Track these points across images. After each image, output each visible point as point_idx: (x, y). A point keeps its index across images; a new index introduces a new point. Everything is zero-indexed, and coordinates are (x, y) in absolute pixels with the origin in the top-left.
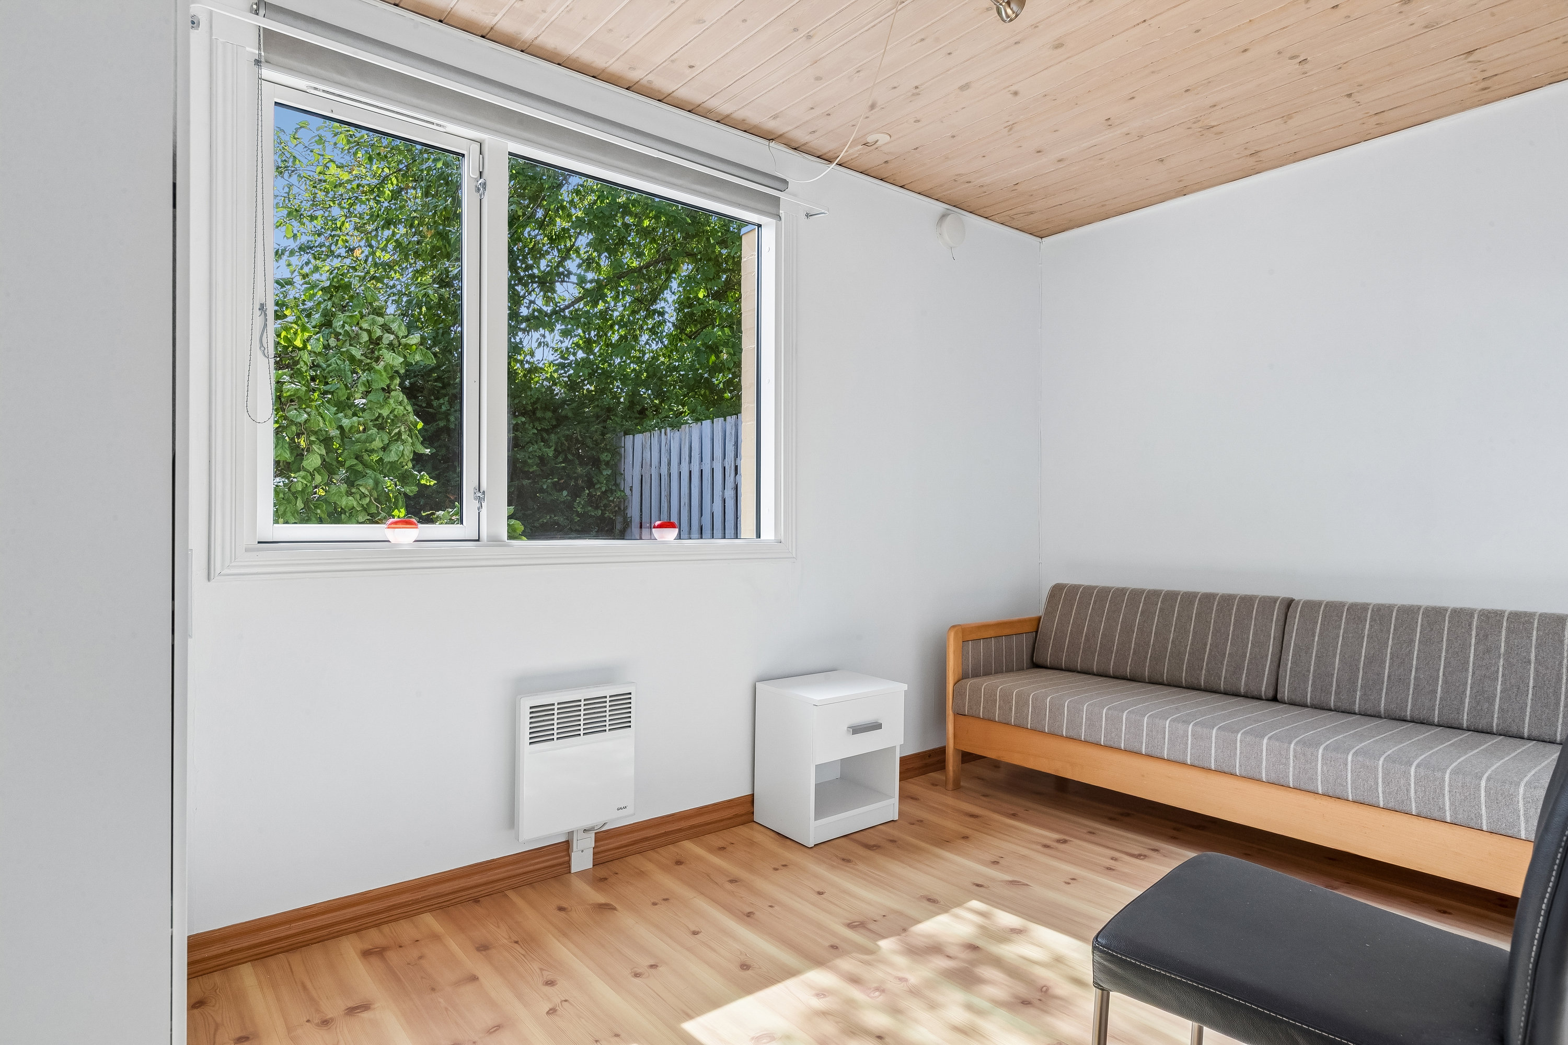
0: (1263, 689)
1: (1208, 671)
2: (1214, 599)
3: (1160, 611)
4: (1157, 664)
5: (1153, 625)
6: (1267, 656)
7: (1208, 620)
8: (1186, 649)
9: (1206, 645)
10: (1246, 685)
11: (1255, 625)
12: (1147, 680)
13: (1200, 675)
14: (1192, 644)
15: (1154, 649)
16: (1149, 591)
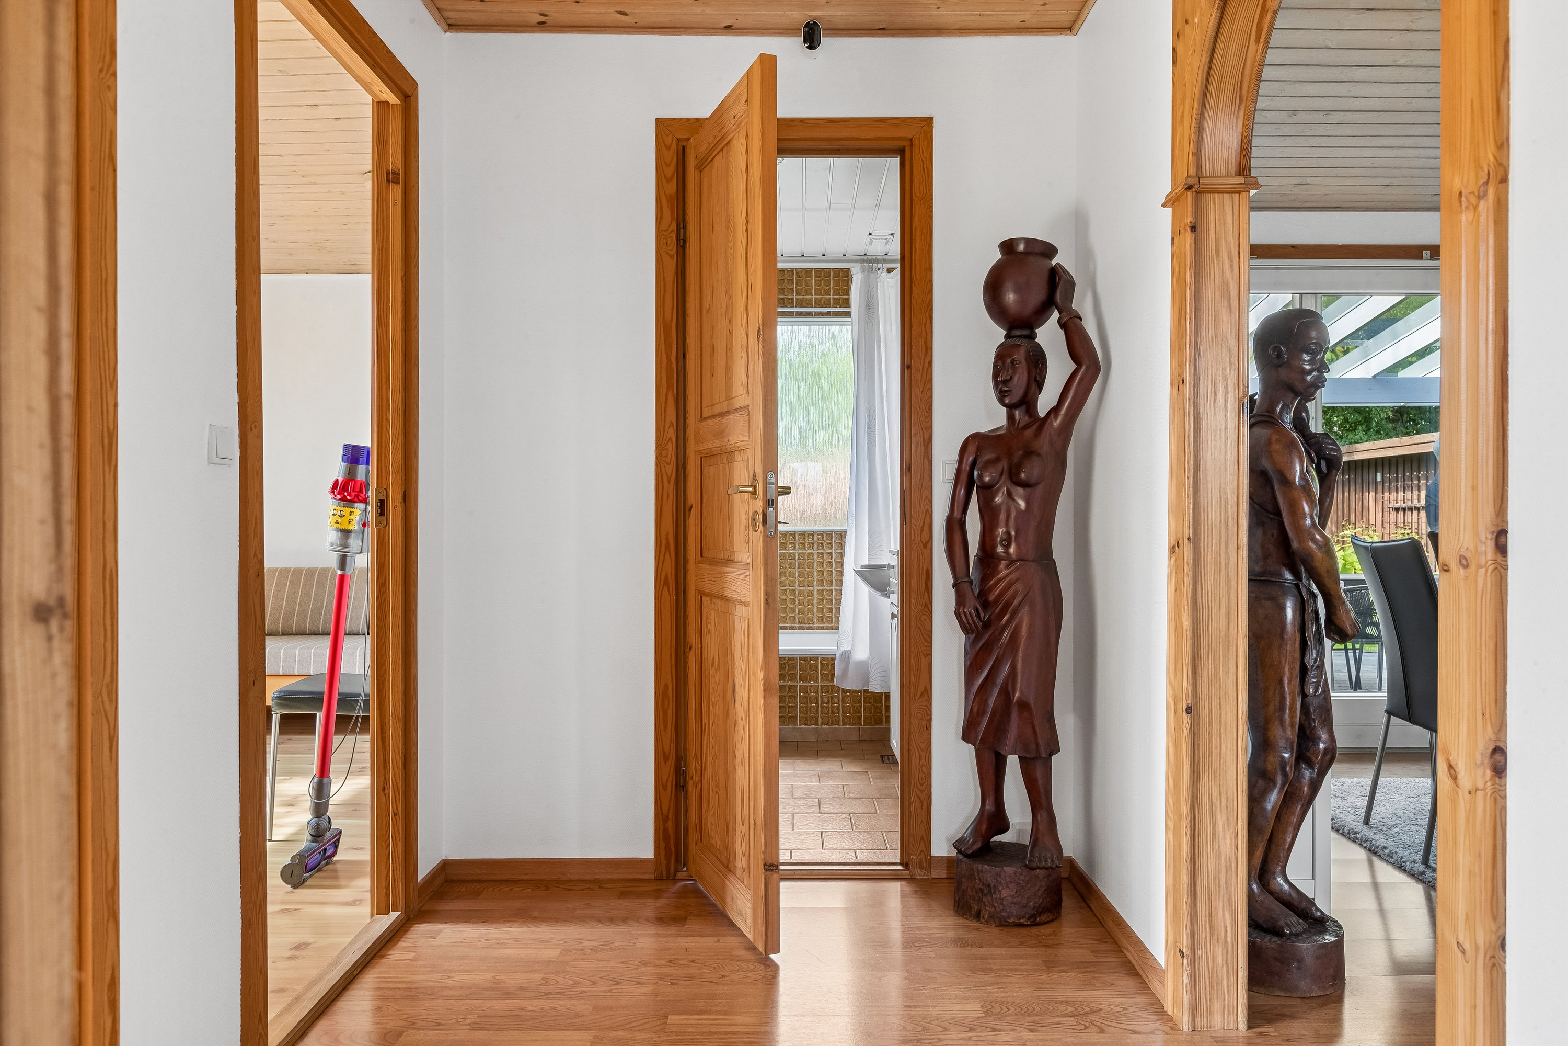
0: (361, 628)
1: (324, 621)
2: (329, 571)
3: (290, 582)
4: (288, 621)
5: (284, 593)
6: (363, 606)
7: (325, 586)
8: (309, 607)
9: (323, 603)
10: (350, 627)
11: (356, 586)
12: (280, 634)
13: (319, 624)
14: (313, 603)
15: (286, 610)
16: (281, 569)
